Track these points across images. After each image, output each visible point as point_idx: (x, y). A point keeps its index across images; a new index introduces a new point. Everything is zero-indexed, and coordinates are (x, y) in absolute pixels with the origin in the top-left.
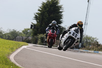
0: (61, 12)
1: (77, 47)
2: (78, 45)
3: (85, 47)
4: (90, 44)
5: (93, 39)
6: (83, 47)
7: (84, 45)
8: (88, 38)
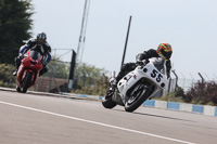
0: (29, 15)
1: (64, 89)
2: (66, 85)
3: (80, 88)
4: (91, 81)
5: (98, 70)
6: (76, 87)
7: (79, 84)
8: (86, 69)
